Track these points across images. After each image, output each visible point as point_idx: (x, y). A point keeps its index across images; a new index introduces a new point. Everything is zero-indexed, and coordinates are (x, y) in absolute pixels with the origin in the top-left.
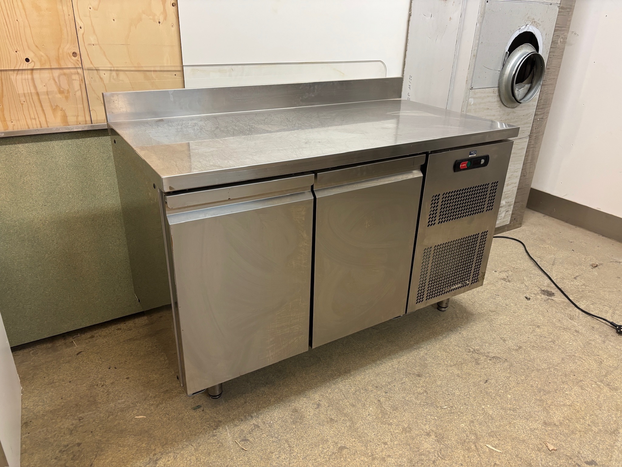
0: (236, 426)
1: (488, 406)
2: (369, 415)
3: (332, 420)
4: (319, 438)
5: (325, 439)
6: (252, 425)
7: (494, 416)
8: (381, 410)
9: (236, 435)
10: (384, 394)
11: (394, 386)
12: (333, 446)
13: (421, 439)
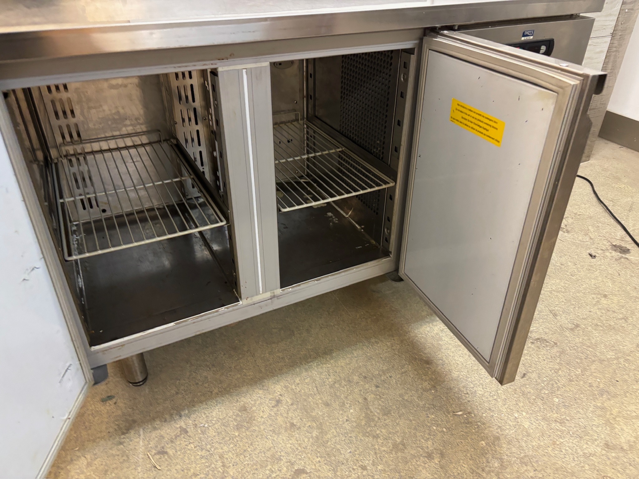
0: (155, 429)
1: (524, 414)
2: (347, 420)
3: (292, 425)
4: (269, 454)
5: (277, 456)
6: (177, 428)
7: (532, 431)
8: (366, 414)
9: (152, 444)
10: (374, 389)
11: (391, 377)
12: (287, 467)
13: (418, 463)
